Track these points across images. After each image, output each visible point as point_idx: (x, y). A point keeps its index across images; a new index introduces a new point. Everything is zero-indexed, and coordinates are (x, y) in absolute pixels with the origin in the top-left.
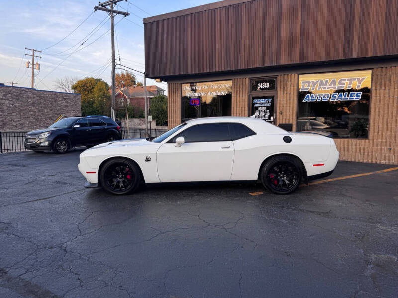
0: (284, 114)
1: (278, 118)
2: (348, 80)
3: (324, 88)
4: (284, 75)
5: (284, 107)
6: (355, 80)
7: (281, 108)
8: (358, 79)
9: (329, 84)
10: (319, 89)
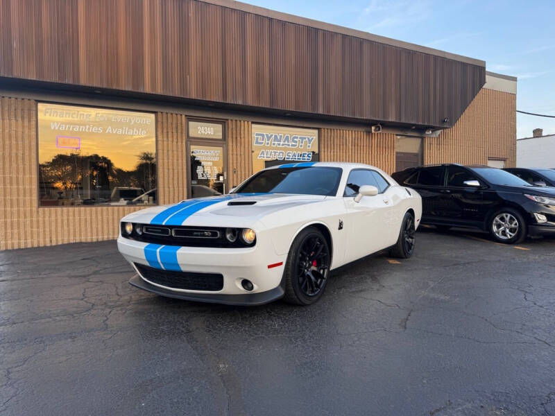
0: (239, 172)
1: (231, 178)
2: (300, 138)
3: (279, 144)
4: (236, 121)
5: (239, 164)
6: (305, 138)
7: (235, 165)
8: (308, 138)
9: (283, 139)
10: (274, 144)
